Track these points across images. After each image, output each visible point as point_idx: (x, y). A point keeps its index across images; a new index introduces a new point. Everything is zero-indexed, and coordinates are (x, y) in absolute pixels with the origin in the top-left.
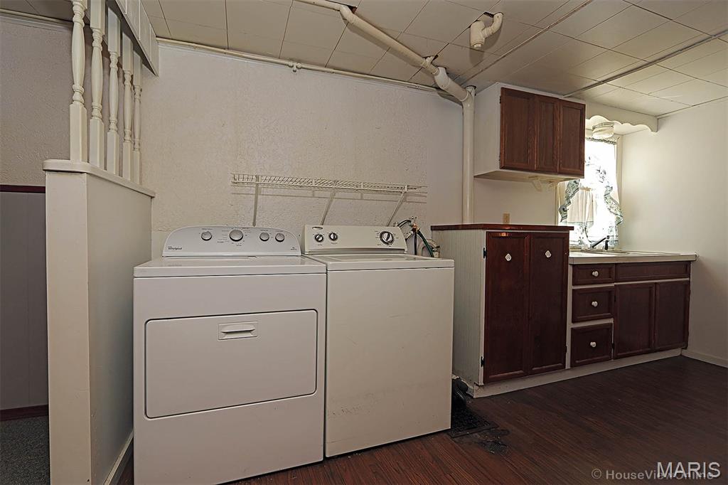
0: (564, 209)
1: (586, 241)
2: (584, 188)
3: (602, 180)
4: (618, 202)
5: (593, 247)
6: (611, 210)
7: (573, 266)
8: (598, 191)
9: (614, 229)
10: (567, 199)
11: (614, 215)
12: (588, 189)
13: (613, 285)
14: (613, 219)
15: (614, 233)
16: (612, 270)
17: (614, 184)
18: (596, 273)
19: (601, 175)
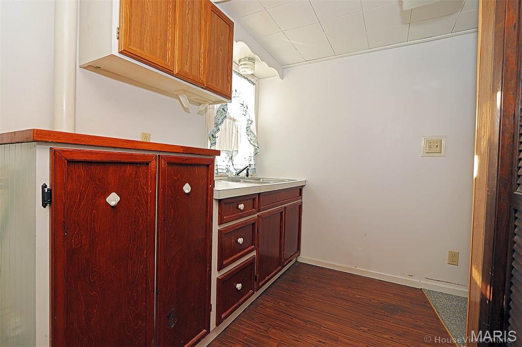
0: (213, 135)
1: (231, 169)
2: (230, 118)
3: (245, 114)
4: (256, 134)
5: (238, 174)
6: (251, 142)
7: (220, 201)
8: (242, 123)
9: (253, 159)
10: (217, 126)
11: (253, 147)
12: (234, 120)
13: (256, 215)
14: (252, 149)
15: (252, 162)
16: (254, 200)
17: (253, 118)
18: (241, 206)
19: (245, 109)
